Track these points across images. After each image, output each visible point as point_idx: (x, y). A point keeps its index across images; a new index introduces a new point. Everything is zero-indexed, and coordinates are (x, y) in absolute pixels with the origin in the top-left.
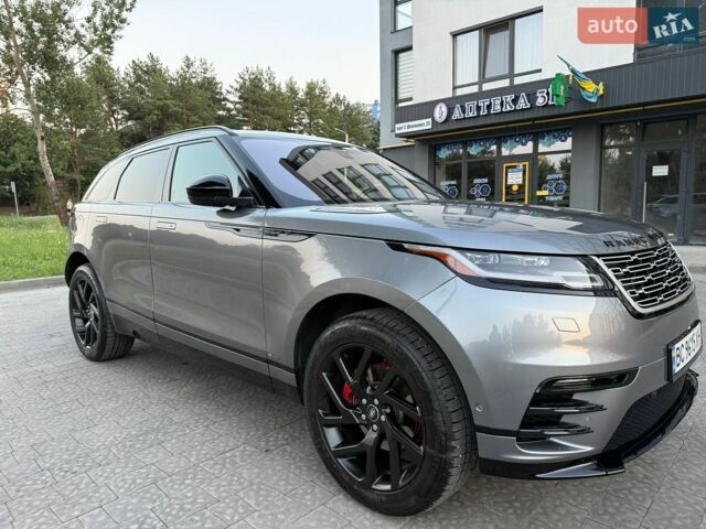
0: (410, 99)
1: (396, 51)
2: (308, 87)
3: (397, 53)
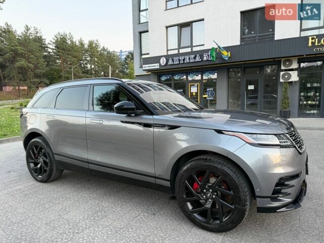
0: (148, 54)
1: (141, 32)
2: (89, 43)
3: (141, 33)
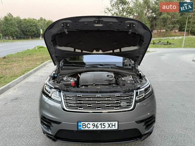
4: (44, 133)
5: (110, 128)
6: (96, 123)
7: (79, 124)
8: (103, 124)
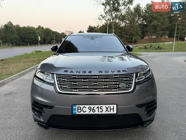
4: (36, 120)
5: (109, 112)
6: (92, 106)
7: (74, 107)
8: (101, 107)
